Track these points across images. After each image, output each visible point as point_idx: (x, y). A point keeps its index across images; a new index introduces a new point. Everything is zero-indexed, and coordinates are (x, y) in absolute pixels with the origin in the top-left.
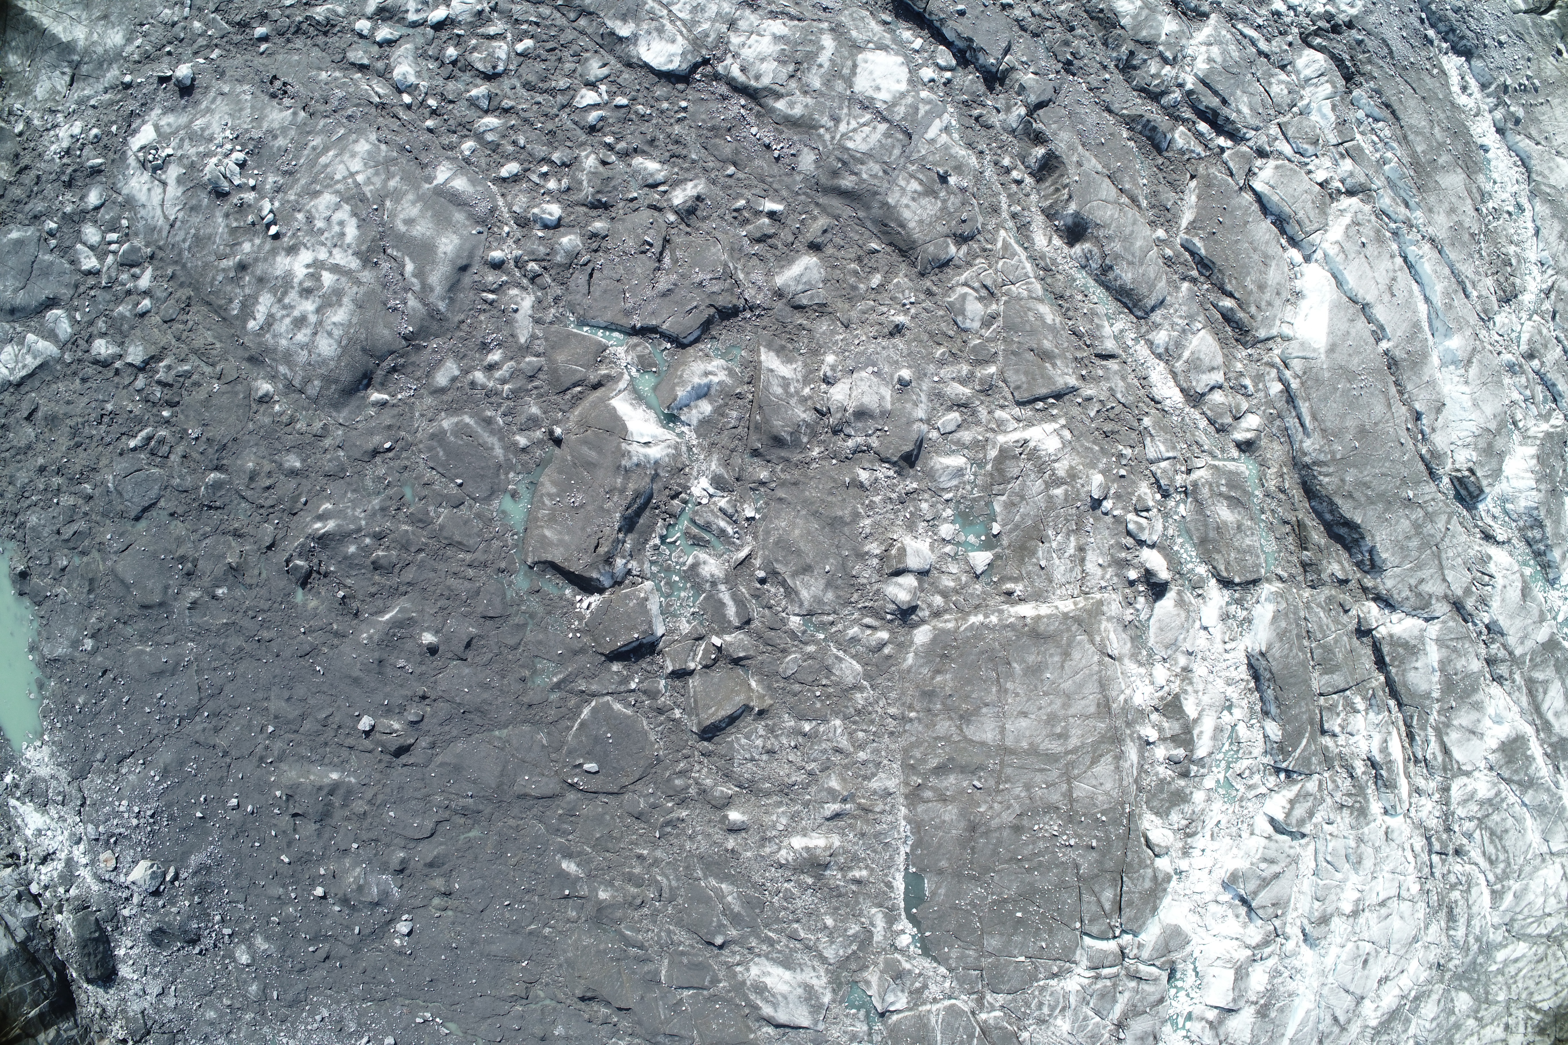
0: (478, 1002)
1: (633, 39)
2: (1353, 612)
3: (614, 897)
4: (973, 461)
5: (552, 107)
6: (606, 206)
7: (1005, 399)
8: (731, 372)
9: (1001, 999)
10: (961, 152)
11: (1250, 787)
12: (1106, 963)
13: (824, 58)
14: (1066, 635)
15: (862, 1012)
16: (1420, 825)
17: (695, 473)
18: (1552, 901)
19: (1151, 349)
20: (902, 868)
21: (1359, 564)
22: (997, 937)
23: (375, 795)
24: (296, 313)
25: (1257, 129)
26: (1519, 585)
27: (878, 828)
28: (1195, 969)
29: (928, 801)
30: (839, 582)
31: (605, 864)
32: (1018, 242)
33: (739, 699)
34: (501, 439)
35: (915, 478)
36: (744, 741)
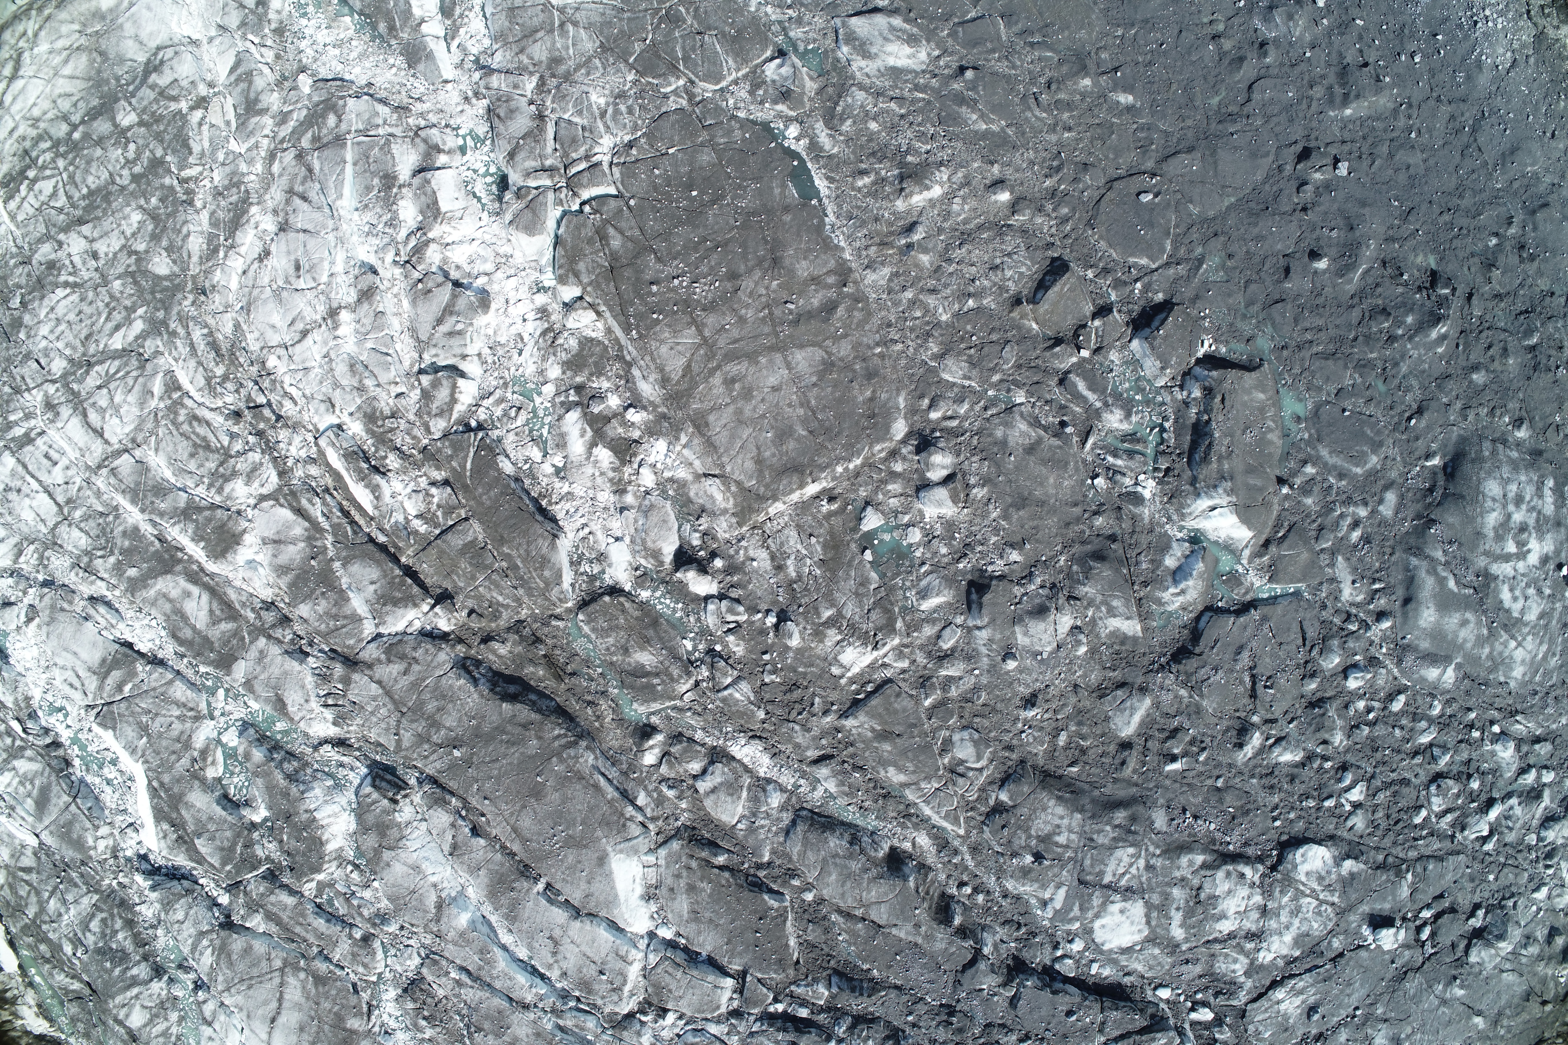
1: (1338, 861)
2: (464, 613)
3: (1075, 83)
4: (913, 610)
5: (1381, 773)
6: (1312, 705)
7: (904, 680)
8: (1159, 602)
9: (672, 104)
10: (1025, 889)
11: (502, 400)
12: (586, 174)
13: (1177, 917)
14: (768, 480)
15: (801, 48)
16: (295, 427)
17: (1157, 499)
18: (103, 403)
19: (780, 785)
20: (825, 201)
21: (478, 663)
22: (704, 164)
23: (1309, 107)
24: (1524, 507)
25: (752, 1034)
26: (290, 709)
27: (865, 231)
28: (479, 199)
29: (829, 273)
30: (995, 449)
31: (1096, 112)
32: (944, 829)
33: (1044, 307)
34: (1326, 464)
35: (964, 572)
36: (1023, 269)
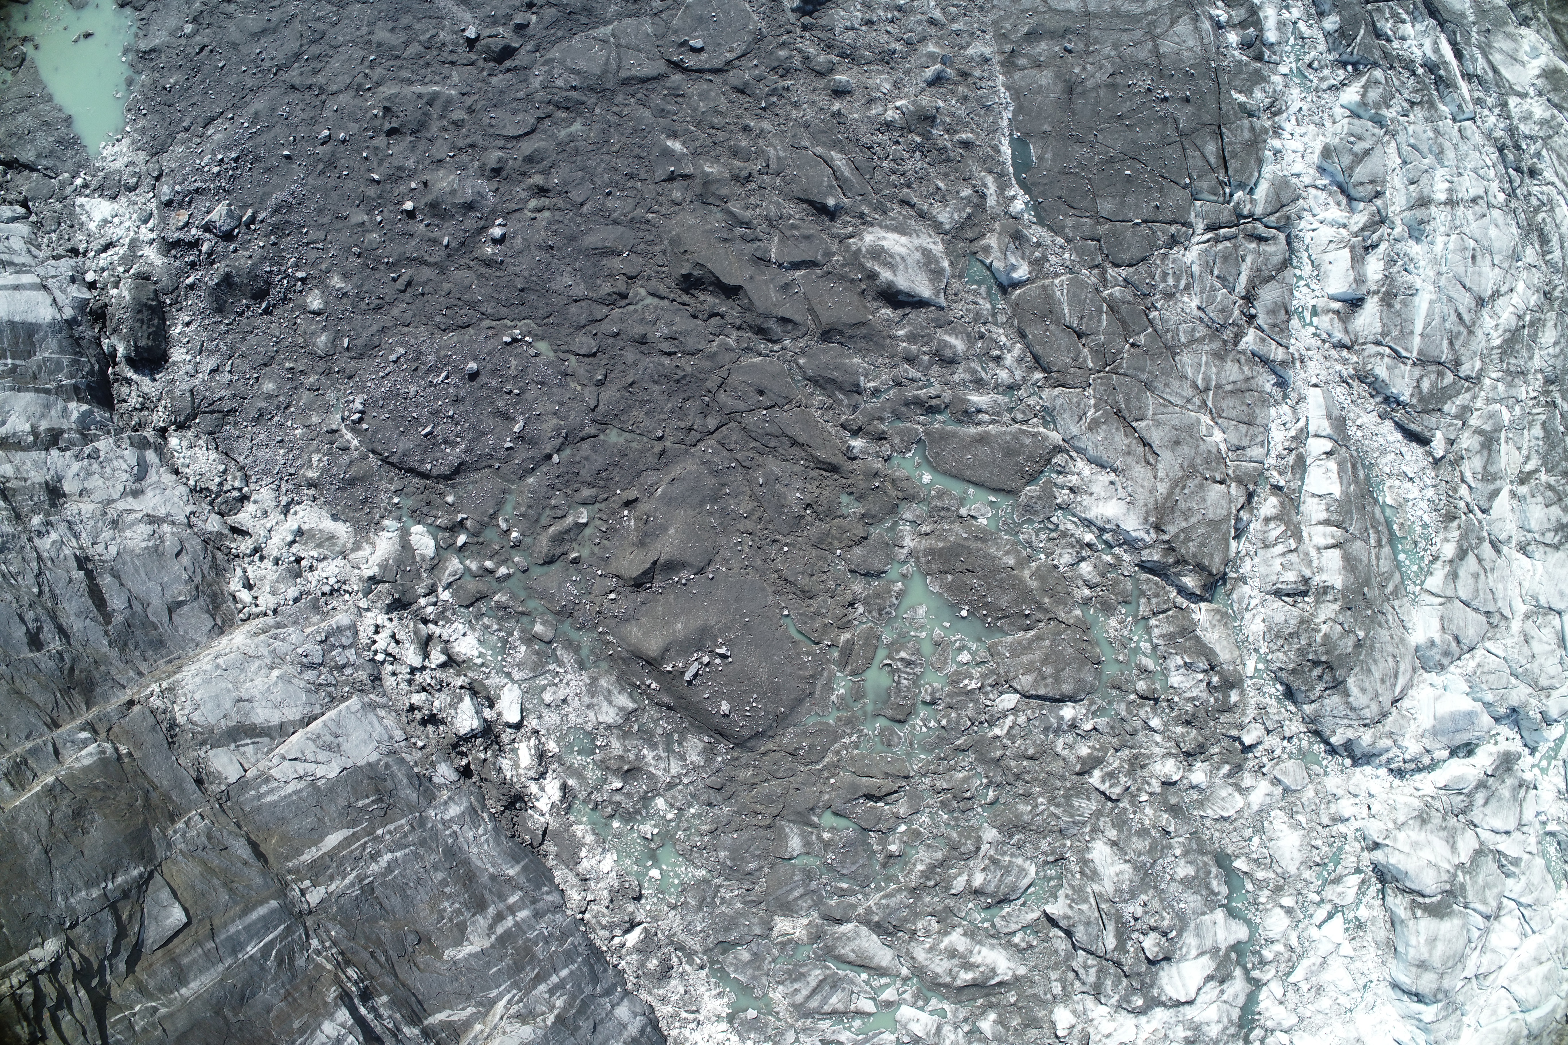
0: (573, 309)
3: (720, 173)
12: (1223, 219)
16: (1489, 136)
20: (1006, 132)
22: (1110, 200)
23: (475, 101)
27: (979, 92)
28: (1309, 257)
29: (1024, 67)
31: (709, 142)
36: (842, 13)
